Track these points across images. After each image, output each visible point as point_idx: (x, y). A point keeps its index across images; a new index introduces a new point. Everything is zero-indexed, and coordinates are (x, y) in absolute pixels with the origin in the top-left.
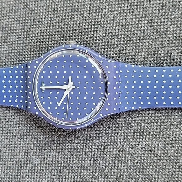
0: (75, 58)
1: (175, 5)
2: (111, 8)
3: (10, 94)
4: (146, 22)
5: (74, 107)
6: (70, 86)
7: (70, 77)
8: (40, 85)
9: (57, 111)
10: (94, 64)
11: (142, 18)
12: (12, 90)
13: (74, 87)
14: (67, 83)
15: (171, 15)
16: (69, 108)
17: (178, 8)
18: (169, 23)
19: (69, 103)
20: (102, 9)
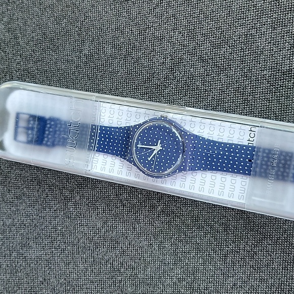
0: (164, 127)
1: (166, 85)
2: (124, 88)
3: (115, 146)
4: (147, 97)
5: (160, 162)
6: (158, 148)
7: (159, 141)
8: (137, 143)
9: (147, 164)
10: (178, 135)
11: (144, 94)
12: (117, 144)
13: (161, 148)
14: (157, 145)
15: (163, 92)
16: (155, 163)
17: (168, 87)
18: (162, 98)
19: (156, 160)
20: (118, 89)
